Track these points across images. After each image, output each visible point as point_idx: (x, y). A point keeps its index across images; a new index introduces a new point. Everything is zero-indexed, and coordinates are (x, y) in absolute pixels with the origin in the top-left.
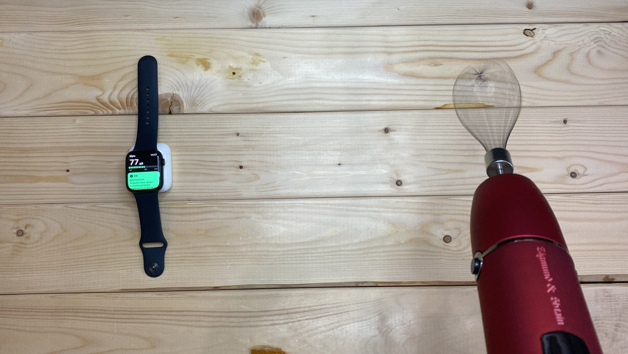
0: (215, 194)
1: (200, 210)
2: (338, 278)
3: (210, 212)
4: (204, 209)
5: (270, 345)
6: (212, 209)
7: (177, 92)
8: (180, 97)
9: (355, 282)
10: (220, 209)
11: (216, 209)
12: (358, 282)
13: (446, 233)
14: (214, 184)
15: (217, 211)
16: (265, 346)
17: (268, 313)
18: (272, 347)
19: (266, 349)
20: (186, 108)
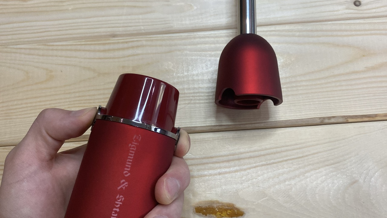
0: (142, 28)
1: (126, 45)
2: (298, 114)
3: (138, 47)
4: (130, 44)
5: (218, 200)
6: (139, 44)
9: (320, 118)
11: (144, 43)
12: (324, 118)
14: (141, 17)
16: (213, 202)
17: (214, 160)
18: (222, 203)
19: (215, 206)
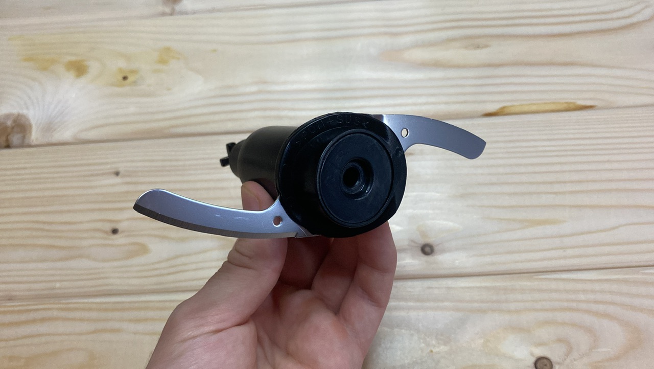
7: (25, 112)
8: (28, 119)
10: (63, 314)
13: (539, 352)
15: (56, 319)
20: (35, 136)
